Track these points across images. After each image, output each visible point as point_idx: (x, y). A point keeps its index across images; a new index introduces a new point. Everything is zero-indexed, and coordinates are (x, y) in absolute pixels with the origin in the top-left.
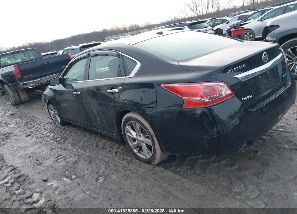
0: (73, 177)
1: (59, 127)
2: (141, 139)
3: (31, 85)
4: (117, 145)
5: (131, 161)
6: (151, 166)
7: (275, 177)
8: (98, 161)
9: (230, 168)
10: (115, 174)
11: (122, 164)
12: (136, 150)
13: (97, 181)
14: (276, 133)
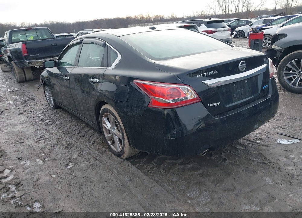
0: (46, 160)
1: (51, 109)
2: (115, 131)
3: (37, 64)
4: (98, 134)
5: (105, 152)
6: (121, 159)
7: (232, 187)
8: (74, 147)
9: (193, 172)
10: (85, 162)
11: (95, 154)
12: (111, 142)
13: (66, 167)
14: (252, 144)
